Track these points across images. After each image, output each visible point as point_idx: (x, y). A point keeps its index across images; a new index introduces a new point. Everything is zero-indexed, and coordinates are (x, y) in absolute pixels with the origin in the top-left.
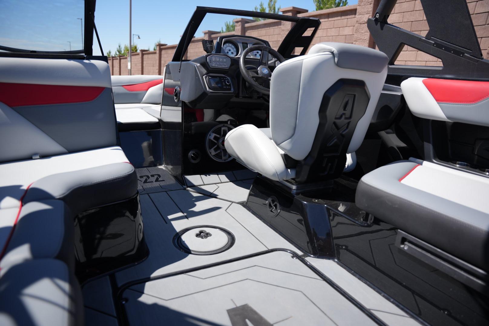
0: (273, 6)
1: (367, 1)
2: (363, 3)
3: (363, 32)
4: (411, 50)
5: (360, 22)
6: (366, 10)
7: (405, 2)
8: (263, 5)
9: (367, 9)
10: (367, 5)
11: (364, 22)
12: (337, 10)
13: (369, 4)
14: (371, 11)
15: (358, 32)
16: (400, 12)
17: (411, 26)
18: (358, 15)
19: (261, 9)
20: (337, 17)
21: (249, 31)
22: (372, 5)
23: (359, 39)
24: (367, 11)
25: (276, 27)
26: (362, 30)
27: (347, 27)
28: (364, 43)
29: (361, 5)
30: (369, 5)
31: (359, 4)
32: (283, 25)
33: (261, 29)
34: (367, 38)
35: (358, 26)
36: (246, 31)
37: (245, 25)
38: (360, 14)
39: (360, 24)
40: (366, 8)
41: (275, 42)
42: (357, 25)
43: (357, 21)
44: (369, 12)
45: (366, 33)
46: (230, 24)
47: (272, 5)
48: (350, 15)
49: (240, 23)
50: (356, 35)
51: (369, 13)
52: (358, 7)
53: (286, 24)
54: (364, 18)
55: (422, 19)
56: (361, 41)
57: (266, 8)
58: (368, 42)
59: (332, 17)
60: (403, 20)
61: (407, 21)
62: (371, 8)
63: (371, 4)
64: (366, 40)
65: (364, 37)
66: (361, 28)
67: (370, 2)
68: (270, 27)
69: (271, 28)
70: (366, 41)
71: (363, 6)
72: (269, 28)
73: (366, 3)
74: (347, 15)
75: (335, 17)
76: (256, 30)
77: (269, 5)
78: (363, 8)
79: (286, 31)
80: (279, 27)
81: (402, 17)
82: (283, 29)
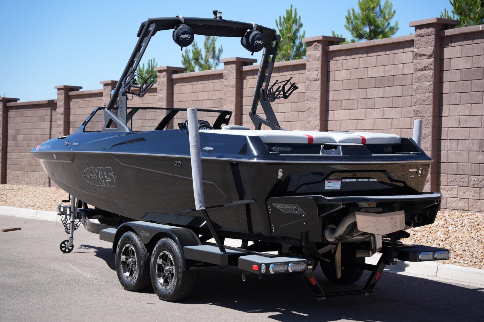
0: (212, 46)
1: (315, 57)
2: (311, 58)
3: (313, 90)
4: (361, 108)
5: (310, 79)
6: (314, 67)
7: (351, 59)
8: (197, 45)
9: (316, 65)
10: (315, 61)
11: (313, 80)
12: (287, 64)
13: (317, 59)
14: (320, 67)
15: (309, 90)
16: (348, 69)
17: (359, 83)
18: (307, 71)
19: (194, 50)
20: (288, 71)
21: (179, 84)
22: (320, 61)
23: (311, 98)
24: (316, 67)
25: (217, 81)
26: (313, 88)
27: (299, 84)
28: (316, 102)
29: (310, 60)
30: (318, 61)
31: (308, 59)
32: (226, 79)
33: (196, 83)
34: (318, 97)
35: (309, 83)
36: (175, 84)
37: (172, 77)
38: (309, 71)
39: (311, 81)
40: (314, 64)
41: (216, 101)
42: (307, 82)
43: (307, 78)
44: (318, 68)
45: (317, 91)
46: (143, 67)
47: (210, 44)
48: (301, 70)
49: (165, 73)
50: (307, 94)
51: (318, 70)
52: (307, 63)
53: (230, 78)
54: (314, 74)
55: (366, 77)
56: (313, 99)
57: (201, 50)
58: (319, 101)
59: (283, 72)
60: (351, 77)
61: (355, 78)
62: (320, 64)
63: (318, 60)
64: (317, 98)
65: (316, 96)
66: (312, 86)
67: (318, 58)
68: (208, 80)
69: (210, 81)
70: (317, 100)
71: (312, 62)
72: (207, 82)
73: (314, 59)
74: (298, 70)
75: (285, 72)
76: (189, 84)
77: (205, 45)
78: (312, 64)
79: (230, 87)
80: (221, 80)
81: (350, 74)
82: (226, 84)
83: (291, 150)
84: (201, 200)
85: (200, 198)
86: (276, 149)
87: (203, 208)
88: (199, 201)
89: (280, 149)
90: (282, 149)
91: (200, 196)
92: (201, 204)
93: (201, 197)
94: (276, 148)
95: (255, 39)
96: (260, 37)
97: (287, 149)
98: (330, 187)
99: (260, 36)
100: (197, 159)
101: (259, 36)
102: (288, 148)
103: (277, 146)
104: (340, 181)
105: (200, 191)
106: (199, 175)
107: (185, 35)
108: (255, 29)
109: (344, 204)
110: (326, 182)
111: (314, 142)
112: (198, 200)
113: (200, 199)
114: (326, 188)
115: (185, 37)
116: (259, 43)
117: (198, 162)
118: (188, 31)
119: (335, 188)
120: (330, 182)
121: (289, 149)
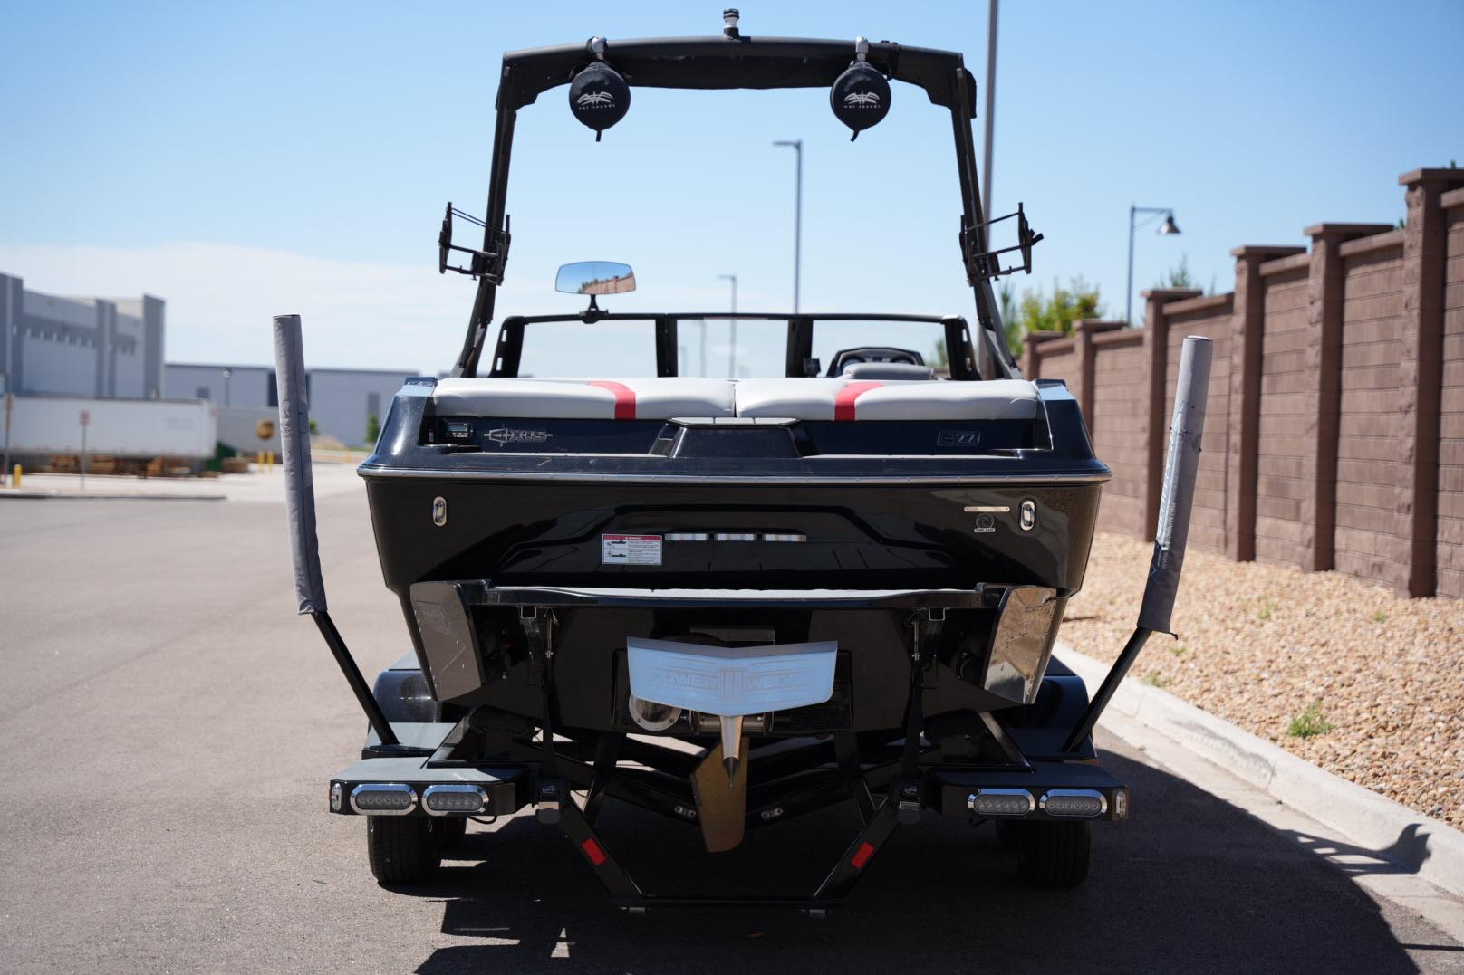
83: (548, 437)
84: (304, 585)
85: (301, 580)
86: (500, 435)
87: (310, 608)
88: (299, 588)
89: (513, 435)
90: (517, 435)
91: (300, 575)
92: (305, 599)
93: (303, 577)
94: (498, 432)
95: (847, 89)
96: (864, 81)
97: (534, 436)
98: (621, 555)
99: (868, 79)
100: (292, 464)
101: (860, 78)
102: (540, 433)
103: (503, 425)
104: (659, 539)
105: (299, 559)
106: (296, 512)
107: (595, 95)
108: (861, 57)
109: (533, 608)
110: (606, 542)
111: (639, 415)
112: (298, 585)
113: (300, 583)
114: (607, 559)
115: (593, 101)
116: (864, 101)
117: (293, 473)
118: (601, 82)
119: (643, 562)
120: (621, 542)
121: (543, 436)
